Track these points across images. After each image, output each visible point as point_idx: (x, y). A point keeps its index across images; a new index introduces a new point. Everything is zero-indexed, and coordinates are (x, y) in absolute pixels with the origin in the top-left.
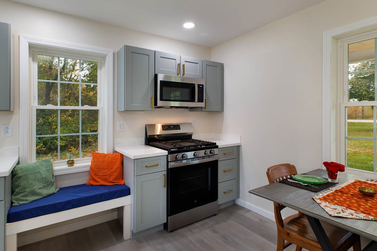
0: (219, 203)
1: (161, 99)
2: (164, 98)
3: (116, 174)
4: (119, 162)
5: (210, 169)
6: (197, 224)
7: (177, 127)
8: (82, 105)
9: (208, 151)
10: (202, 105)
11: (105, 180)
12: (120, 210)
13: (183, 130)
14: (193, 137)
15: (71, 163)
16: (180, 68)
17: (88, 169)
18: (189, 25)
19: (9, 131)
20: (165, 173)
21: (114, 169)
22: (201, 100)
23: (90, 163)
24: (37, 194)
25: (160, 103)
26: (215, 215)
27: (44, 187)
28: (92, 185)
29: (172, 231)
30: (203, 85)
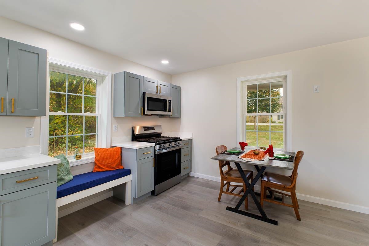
0: (182, 175)
1: (148, 110)
2: (149, 109)
3: (117, 162)
4: (119, 153)
5: (177, 154)
6: (171, 189)
7: (152, 128)
8: (85, 112)
9: (177, 143)
10: (170, 113)
11: (109, 167)
12: (124, 185)
13: (156, 131)
14: (162, 135)
15: (79, 157)
16: (158, 89)
17: (93, 160)
18: (165, 62)
19: (32, 133)
20: (153, 157)
21: (115, 159)
22: (170, 110)
23: (94, 156)
24: (63, 180)
25: (147, 112)
26: (180, 183)
27: (66, 175)
28: (98, 172)
29: (157, 195)
30: (171, 101)
